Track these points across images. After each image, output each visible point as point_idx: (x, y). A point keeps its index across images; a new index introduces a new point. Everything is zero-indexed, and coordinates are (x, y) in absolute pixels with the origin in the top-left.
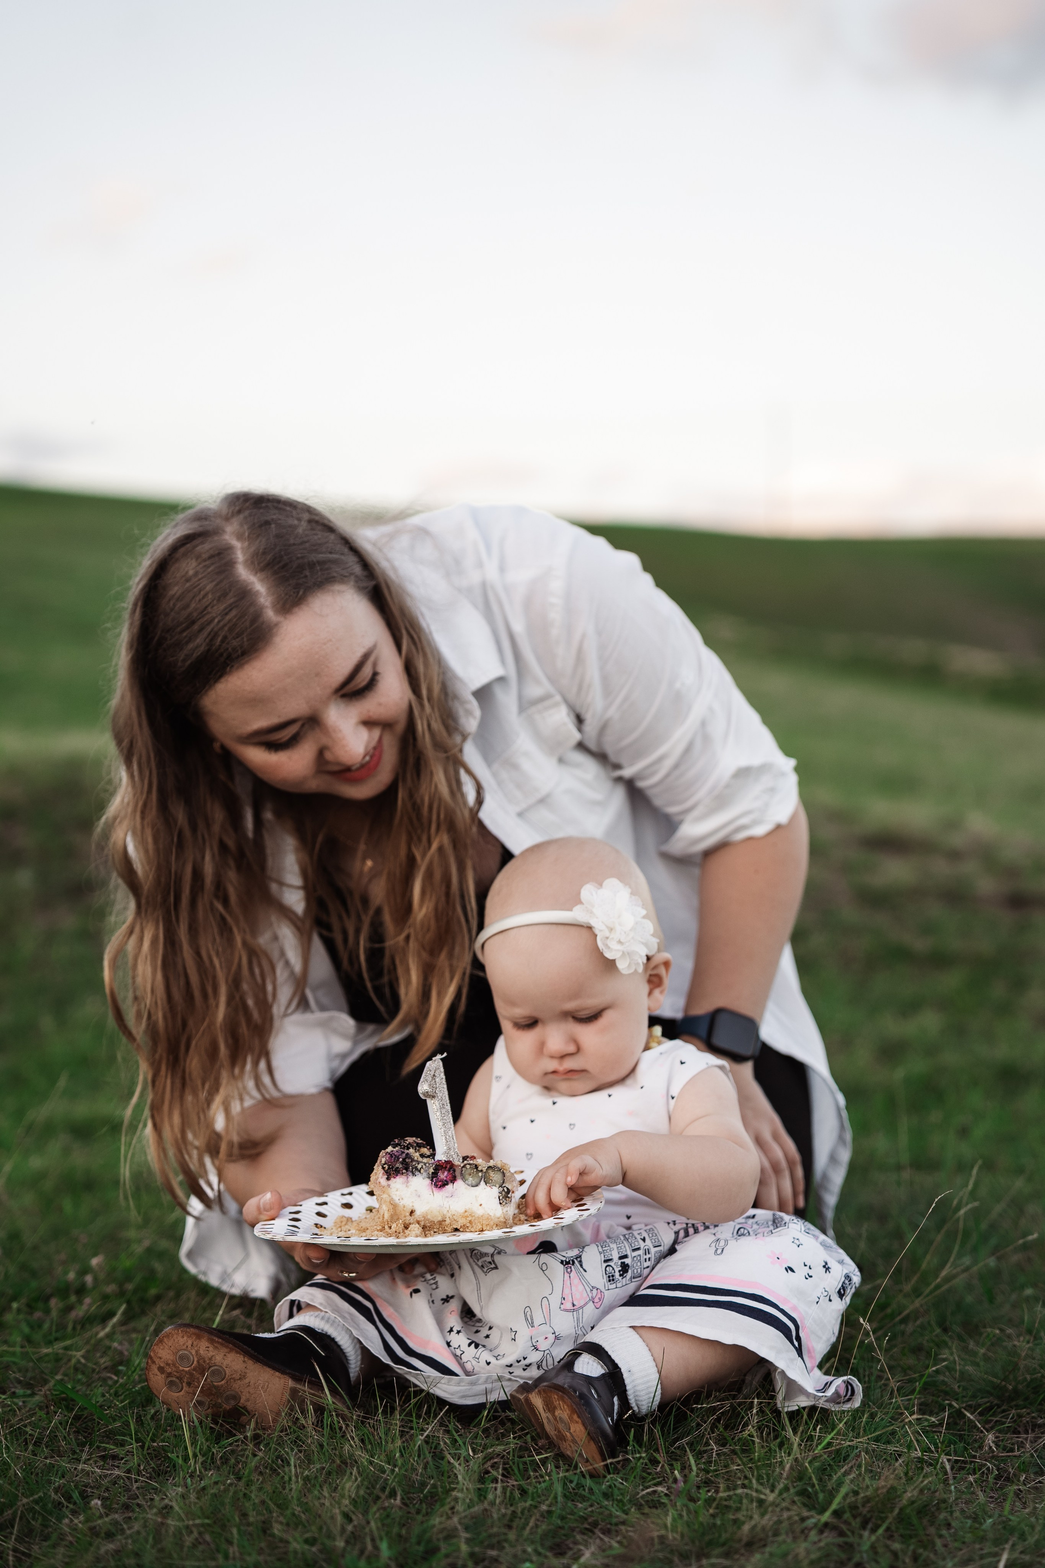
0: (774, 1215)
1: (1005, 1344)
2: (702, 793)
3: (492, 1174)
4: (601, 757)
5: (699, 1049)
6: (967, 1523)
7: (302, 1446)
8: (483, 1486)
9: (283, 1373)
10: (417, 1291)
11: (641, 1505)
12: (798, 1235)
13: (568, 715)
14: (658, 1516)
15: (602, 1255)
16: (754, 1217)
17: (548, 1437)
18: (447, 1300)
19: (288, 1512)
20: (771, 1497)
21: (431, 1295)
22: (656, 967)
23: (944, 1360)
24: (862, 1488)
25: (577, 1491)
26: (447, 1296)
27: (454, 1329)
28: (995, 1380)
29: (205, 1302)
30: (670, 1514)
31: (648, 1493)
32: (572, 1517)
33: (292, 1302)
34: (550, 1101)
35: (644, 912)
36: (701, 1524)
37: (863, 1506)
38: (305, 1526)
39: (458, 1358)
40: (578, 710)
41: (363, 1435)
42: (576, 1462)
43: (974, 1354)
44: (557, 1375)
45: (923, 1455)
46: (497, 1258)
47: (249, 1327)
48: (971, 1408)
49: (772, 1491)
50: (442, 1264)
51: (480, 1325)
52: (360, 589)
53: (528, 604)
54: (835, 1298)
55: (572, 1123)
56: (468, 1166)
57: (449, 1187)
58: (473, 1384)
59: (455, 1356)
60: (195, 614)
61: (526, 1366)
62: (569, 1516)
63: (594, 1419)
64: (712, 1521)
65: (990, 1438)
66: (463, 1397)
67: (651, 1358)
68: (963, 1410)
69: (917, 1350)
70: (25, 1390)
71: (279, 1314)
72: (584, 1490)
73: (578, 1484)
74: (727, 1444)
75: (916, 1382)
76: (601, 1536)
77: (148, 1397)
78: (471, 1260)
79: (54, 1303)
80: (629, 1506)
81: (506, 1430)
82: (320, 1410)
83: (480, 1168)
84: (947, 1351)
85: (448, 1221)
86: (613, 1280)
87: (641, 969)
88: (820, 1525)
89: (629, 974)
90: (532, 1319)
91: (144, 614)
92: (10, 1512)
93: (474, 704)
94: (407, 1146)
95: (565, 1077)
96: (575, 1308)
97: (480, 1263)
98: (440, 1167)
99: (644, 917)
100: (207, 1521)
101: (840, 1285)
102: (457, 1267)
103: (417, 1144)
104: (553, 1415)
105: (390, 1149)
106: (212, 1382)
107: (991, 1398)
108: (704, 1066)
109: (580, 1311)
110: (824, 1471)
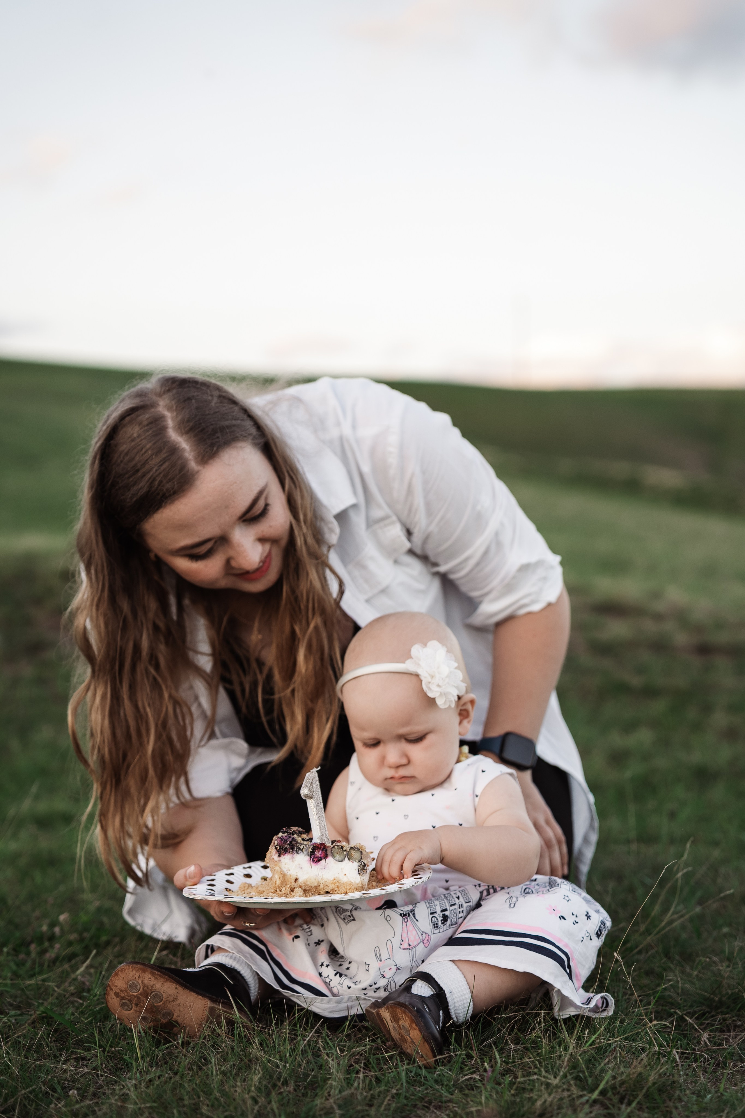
0: (550, 879)
1: (712, 968)
2: (496, 582)
3: (353, 852)
4: (424, 558)
5: (495, 762)
6: (693, 1097)
7: (218, 1049)
8: (349, 1076)
9: (204, 996)
10: (297, 937)
11: (462, 1088)
12: (567, 893)
13: (402, 530)
14: (475, 1096)
15: (429, 909)
16: (535, 880)
17: (393, 1040)
18: (318, 943)
19: (212, 1097)
20: (555, 1082)
21: (307, 939)
22: (464, 704)
23: (670, 980)
24: (618, 1074)
25: (415, 1078)
26: (319, 940)
27: (324, 964)
28: (706, 994)
29: (141, 946)
30: (484, 1094)
31: (466, 1080)
32: (413, 1097)
33: (208, 946)
34: (390, 799)
35: (456, 665)
36: (506, 1101)
37: (620, 1087)
38: (224, 1107)
39: (327, 984)
40: (408, 526)
41: (262, 1040)
42: (414, 1058)
43: (689, 975)
44: (399, 996)
45: (659, 1049)
46: (355, 913)
47: (176, 963)
48: (690, 1014)
49: (555, 1077)
50: (314, 917)
51: (343, 960)
52: (255, 445)
53: (373, 453)
54: (594, 937)
55: (406, 814)
56: (336, 847)
57: (323, 862)
58: (339, 1002)
59: (325, 983)
60: (139, 465)
61: (376, 989)
62: (411, 1097)
63: (427, 1027)
64: (513, 1099)
65: (705, 1036)
66: (332, 1012)
67: (466, 983)
68: (684, 1016)
69: (649, 973)
70: (16, 1011)
71: (199, 955)
72: (421, 1078)
73: (416, 1073)
74: (519, 1043)
75: (651, 996)
76: (435, 1111)
77: (106, 1014)
78: (336, 914)
79: (33, 947)
80: (453, 1089)
81: (362, 1035)
82: (231, 1023)
83: (344, 849)
84: (671, 974)
85: (322, 886)
86: (437, 927)
87: (453, 705)
88: (590, 1101)
89: (445, 709)
90: (380, 956)
91: (101, 465)
92: (13, 1100)
93: (335, 524)
94: (292, 833)
95: (400, 781)
96: (410, 947)
97: (342, 917)
98: (316, 847)
99: (456, 668)
100: (155, 1105)
101: (597, 929)
102: (326, 919)
103: (299, 831)
104: (398, 1024)
105: (280, 834)
106: (153, 1003)
107: (704, 1008)
108: (499, 773)
109: (414, 949)
110: (591, 1062)
